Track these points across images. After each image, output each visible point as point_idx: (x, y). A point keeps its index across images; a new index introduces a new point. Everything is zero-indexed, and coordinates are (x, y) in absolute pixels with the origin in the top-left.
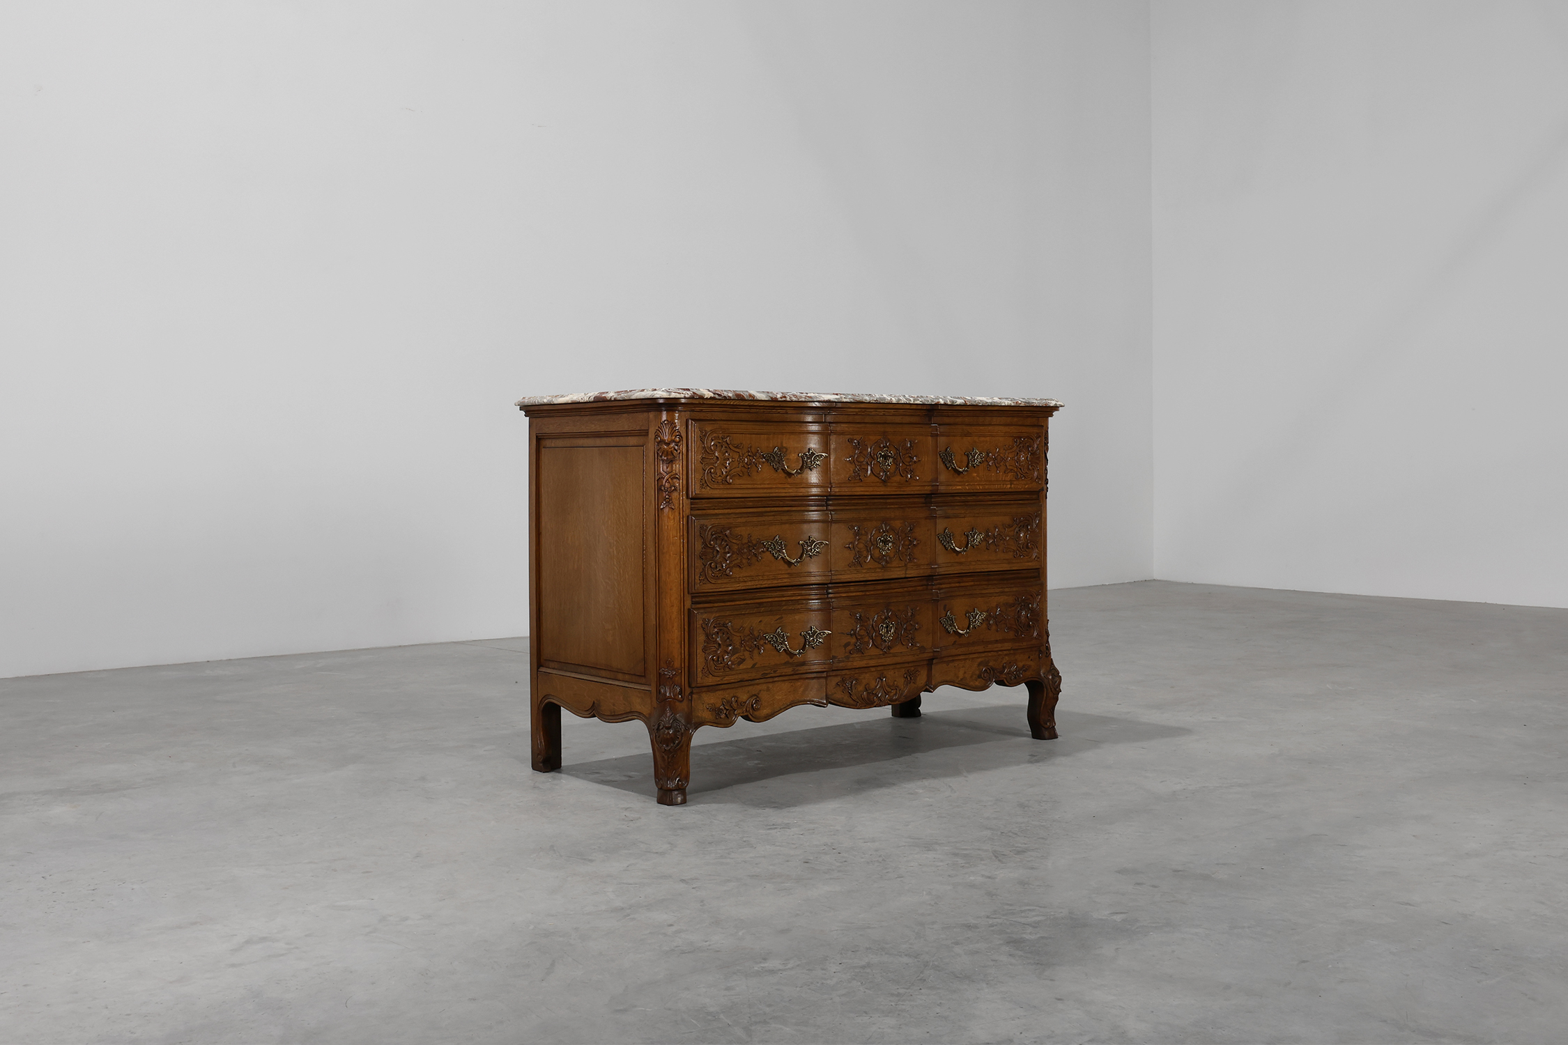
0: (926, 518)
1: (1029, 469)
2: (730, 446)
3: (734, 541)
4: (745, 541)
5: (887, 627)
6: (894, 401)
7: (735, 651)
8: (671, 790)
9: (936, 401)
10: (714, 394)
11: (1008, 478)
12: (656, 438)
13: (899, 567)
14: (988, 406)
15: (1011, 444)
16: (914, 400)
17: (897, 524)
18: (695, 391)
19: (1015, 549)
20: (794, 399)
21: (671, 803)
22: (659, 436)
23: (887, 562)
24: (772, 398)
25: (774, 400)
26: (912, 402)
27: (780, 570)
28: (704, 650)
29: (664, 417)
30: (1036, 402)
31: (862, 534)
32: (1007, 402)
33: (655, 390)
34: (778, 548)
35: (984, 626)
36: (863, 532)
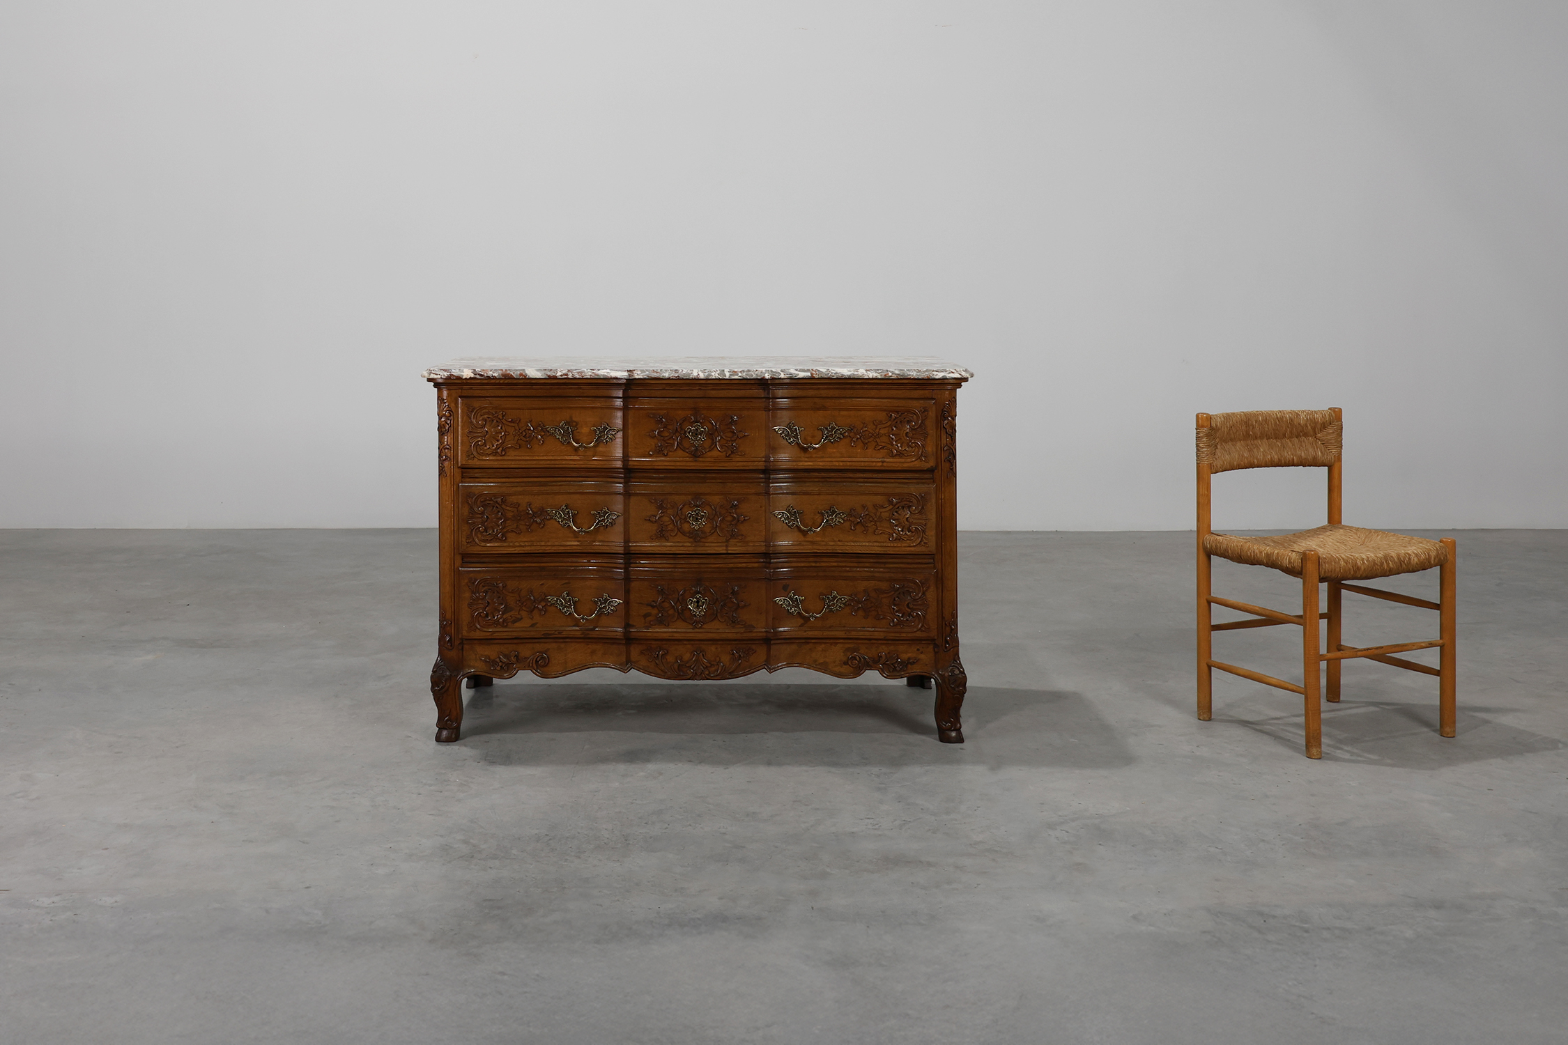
1: (910, 446)
2: (504, 421)
3: (512, 509)
4: (522, 508)
5: (698, 602)
7: (508, 610)
10: (476, 374)
11: (880, 455)
13: (718, 542)
17: (717, 499)
18: (452, 372)
19: (891, 532)
23: (701, 537)
24: (550, 376)
25: (553, 378)
28: (470, 606)
32: (871, 375)
34: (565, 517)
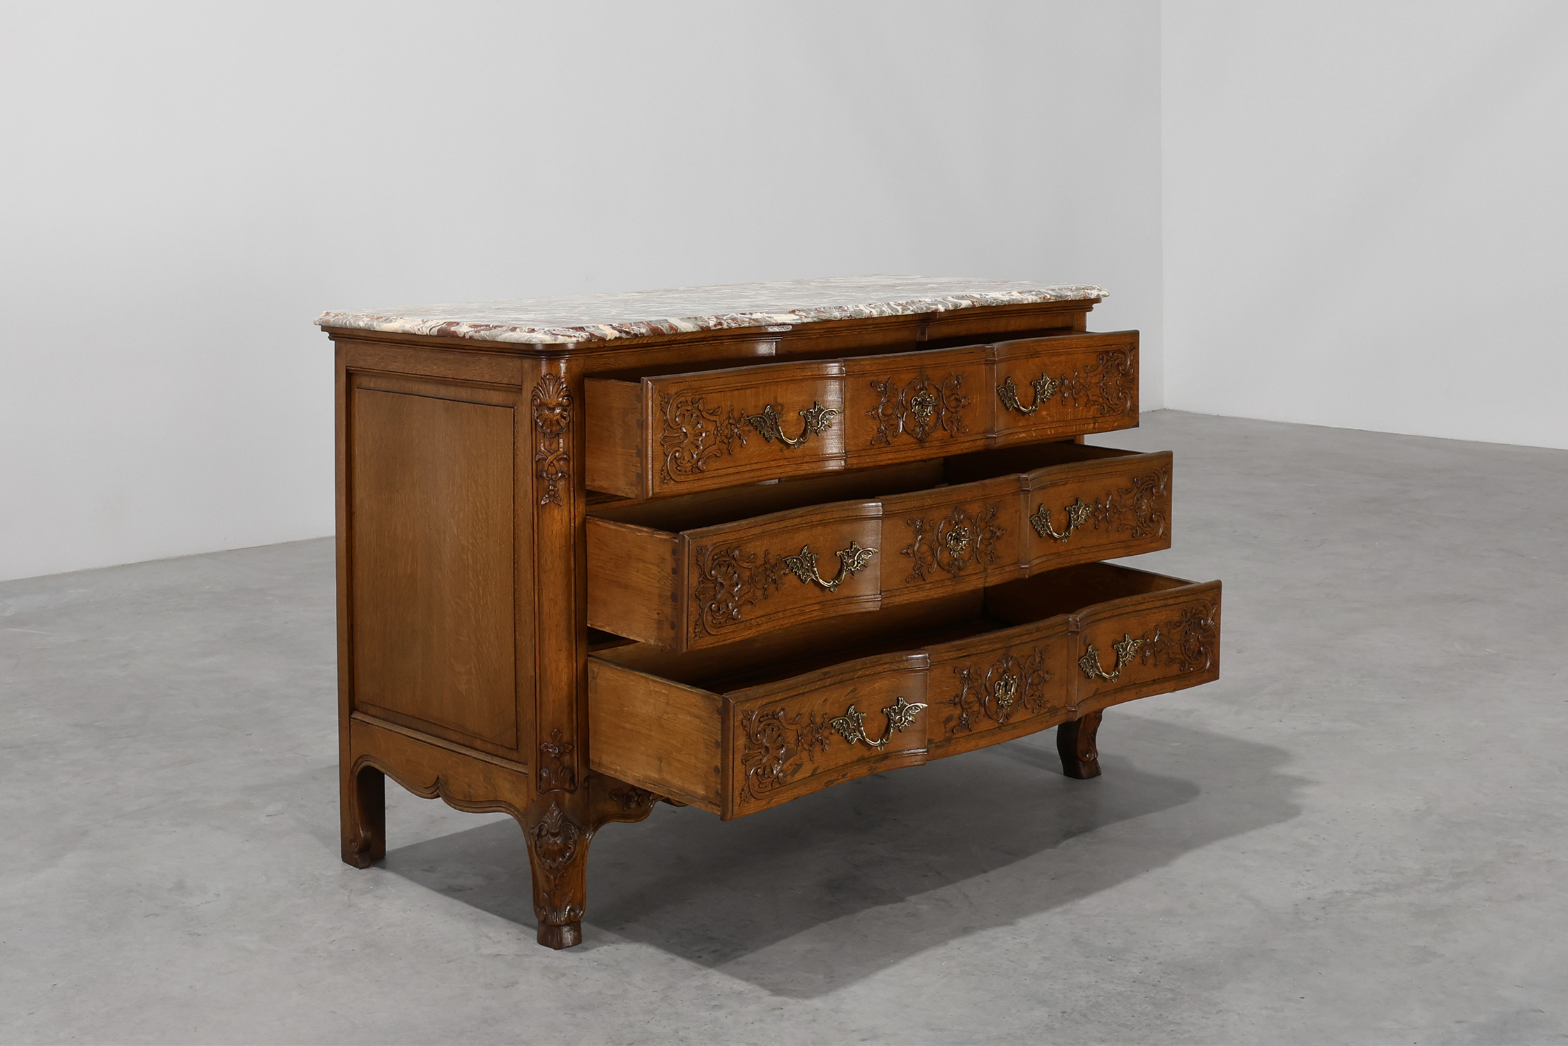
0: (1014, 494)
1: (1119, 398)
2: (704, 413)
3: (745, 565)
4: (760, 562)
5: (1006, 685)
6: (875, 314)
7: (788, 756)
8: (559, 927)
9: (934, 307)
10: (620, 332)
11: (1091, 414)
12: (533, 400)
13: (976, 574)
14: (1005, 305)
15: (1094, 362)
16: (903, 310)
17: (975, 509)
18: (592, 330)
19: (1134, 525)
20: (733, 325)
21: (559, 946)
22: (539, 397)
23: (960, 569)
24: (702, 328)
25: (705, 330)
26: (900, 313)
27: (808, 598)
28: (745, 761)
29: (544, 370)
30: (1071, 294)
31: (925, 531)
32: (1030, 298)
33: (533, 330)
34: (807, 565)
35: (1138, 660)
36: (928, 528)
